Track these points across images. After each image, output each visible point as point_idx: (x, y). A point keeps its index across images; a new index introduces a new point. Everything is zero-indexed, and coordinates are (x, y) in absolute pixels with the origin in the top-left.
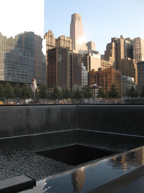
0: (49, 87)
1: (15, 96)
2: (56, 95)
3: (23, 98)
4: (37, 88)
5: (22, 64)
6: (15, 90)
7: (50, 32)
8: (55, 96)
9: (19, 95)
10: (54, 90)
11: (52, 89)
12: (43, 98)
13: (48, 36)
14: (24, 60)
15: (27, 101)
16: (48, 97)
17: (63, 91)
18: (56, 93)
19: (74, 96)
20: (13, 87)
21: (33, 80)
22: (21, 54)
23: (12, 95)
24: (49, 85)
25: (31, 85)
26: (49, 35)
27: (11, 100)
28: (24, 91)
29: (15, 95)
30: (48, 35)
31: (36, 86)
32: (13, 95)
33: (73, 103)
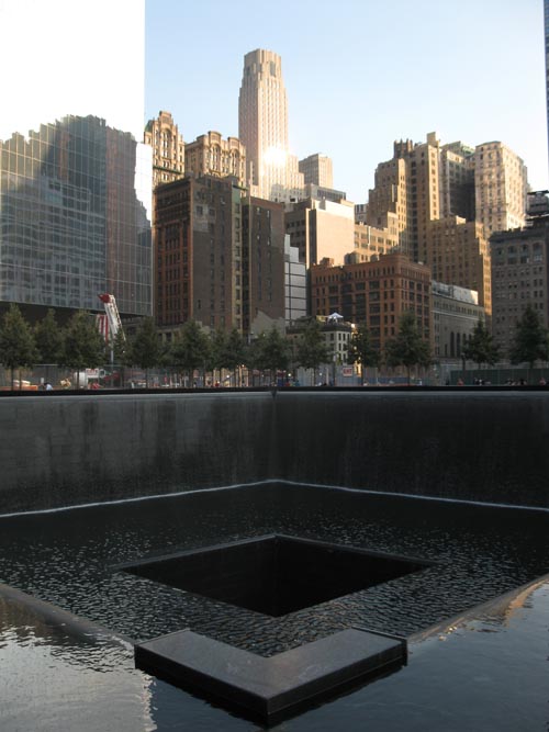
0: (160, 324)
1: (40, 358)
2: (194, 356)
3: (72, 366)
4: (120, 330)
5: (57, 239)
6: (40, 337)
7: (165, 117)
8: (190, 359)
9: (56, 355)
10: (187, 334)
11: (179, 330)
12: (144, 367)
13: (159, 133)
14: (64, 222)
15: (84, 377)
16: (165, 364)
17: (219, 341)
18: (195, 346)
19: (262, 360)
20: (33, 325)
21: (106, 300)
22: (56, 200)
23: (29, 355)
24: (161, 318)
25: (98, 316)
26: (161, 128)
27: (25, 373)
28: (75, 341)
29: (42, 353)
30: (157, 128)
31: (115, 323)
32: (34, 353)
33: (256, 385)
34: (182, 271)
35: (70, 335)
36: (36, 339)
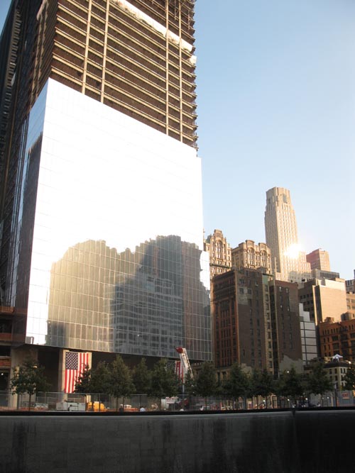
0: (219, 366)
1: (135, 390)
2: (238, 388)
3: (156, 396)
4: (189, 371)
5: (153, 313)
6: (136, 376)
7: (218, 234)
8: (236, 389)
9: (146, 388)
10: (232, 373)
11: (228, 371)
12: (204, 395)
13: (214, 243)
14: (158, 302)
15: (166, 402)
16: (218, 393)
17: (255, 377)
18: (239, 381)
19: (285, 389)
20: (132, 369)
21: (180, 351)
22: (150, 288)
23: (128, 388)
24: (219, 362)
25: (176, 362)
26: (215, 240)
27: (127, 399)
28: (158, 378)
29: (136, 387)
30: (213, 240)
31: (186, 365)
32: (131, 387)
33: (282, 406)
34: (232, 331)
35: (155, 375)
36: (134, 378)
